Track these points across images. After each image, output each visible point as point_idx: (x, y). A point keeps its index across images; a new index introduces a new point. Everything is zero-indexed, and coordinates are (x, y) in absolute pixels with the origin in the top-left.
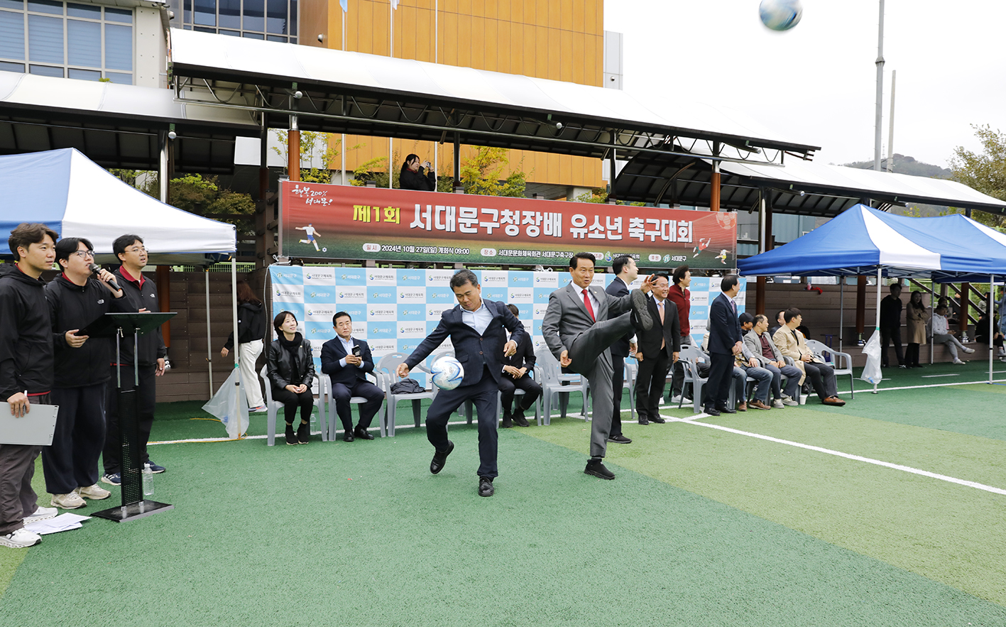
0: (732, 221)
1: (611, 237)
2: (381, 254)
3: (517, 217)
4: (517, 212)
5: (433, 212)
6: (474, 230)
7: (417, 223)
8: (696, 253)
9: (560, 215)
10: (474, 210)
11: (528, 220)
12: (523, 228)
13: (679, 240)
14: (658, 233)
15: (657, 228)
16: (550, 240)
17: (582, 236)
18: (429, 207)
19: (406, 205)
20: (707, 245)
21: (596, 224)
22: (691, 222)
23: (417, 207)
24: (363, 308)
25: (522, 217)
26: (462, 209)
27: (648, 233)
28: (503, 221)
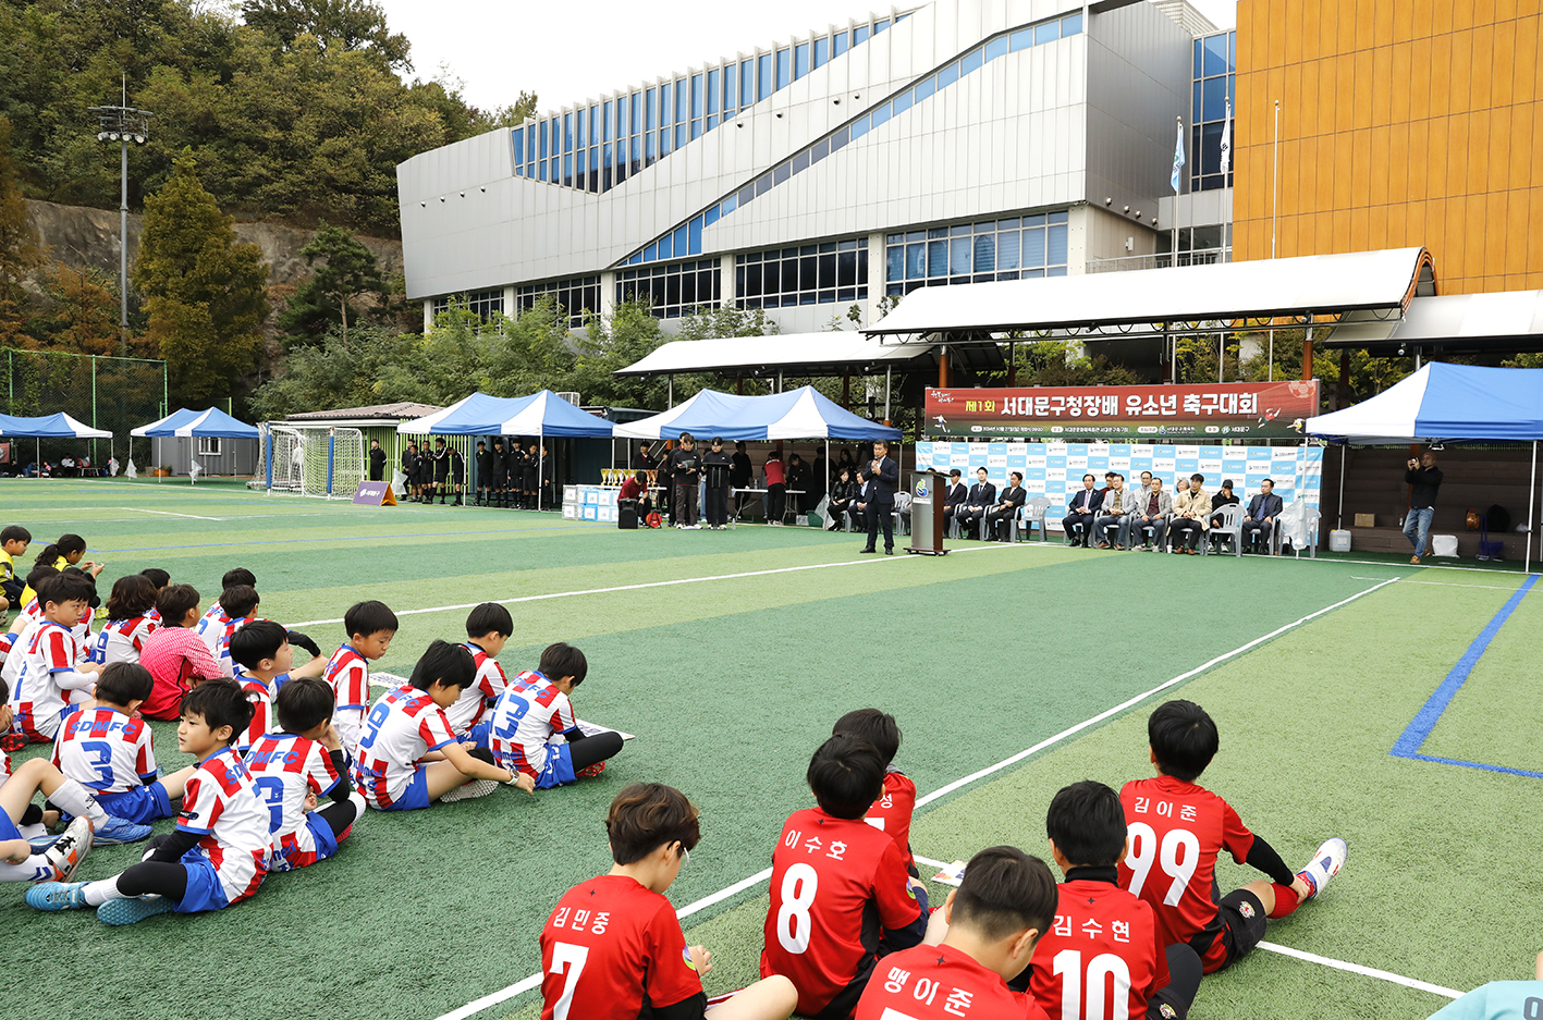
0: (1310, 389)
1: (1164, 412)
2: (983, 433)
3: (1080, 402)
4: (1080, 398)
5: (1017, 402)
6: (1046, 414)
7: (1006, 410)
8: (1261, 423)
9: (1116, 397)
10: (1046, 399)
11: (1089, 403)
12: (1084, 410)
13: (1241, 411)
14: (1217, 407)
15: (1215, 401)
16: (1109, 418)
17: (1137, 414)
18: (1014, 399)
19: (998, 399)
20: (1276, 415)
21: (1151, 402)
22: (1255, 395)
23: (1006, 399)
24: (966, 469)
25: (1084, 401)
26: (1037, 399)
27: (1204, 407)
28: (1068, 405)
